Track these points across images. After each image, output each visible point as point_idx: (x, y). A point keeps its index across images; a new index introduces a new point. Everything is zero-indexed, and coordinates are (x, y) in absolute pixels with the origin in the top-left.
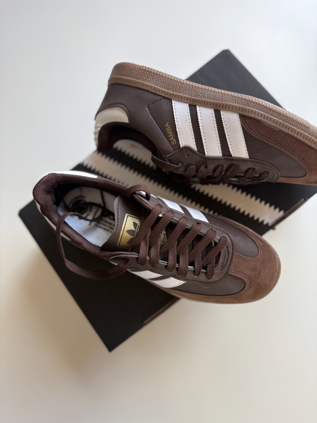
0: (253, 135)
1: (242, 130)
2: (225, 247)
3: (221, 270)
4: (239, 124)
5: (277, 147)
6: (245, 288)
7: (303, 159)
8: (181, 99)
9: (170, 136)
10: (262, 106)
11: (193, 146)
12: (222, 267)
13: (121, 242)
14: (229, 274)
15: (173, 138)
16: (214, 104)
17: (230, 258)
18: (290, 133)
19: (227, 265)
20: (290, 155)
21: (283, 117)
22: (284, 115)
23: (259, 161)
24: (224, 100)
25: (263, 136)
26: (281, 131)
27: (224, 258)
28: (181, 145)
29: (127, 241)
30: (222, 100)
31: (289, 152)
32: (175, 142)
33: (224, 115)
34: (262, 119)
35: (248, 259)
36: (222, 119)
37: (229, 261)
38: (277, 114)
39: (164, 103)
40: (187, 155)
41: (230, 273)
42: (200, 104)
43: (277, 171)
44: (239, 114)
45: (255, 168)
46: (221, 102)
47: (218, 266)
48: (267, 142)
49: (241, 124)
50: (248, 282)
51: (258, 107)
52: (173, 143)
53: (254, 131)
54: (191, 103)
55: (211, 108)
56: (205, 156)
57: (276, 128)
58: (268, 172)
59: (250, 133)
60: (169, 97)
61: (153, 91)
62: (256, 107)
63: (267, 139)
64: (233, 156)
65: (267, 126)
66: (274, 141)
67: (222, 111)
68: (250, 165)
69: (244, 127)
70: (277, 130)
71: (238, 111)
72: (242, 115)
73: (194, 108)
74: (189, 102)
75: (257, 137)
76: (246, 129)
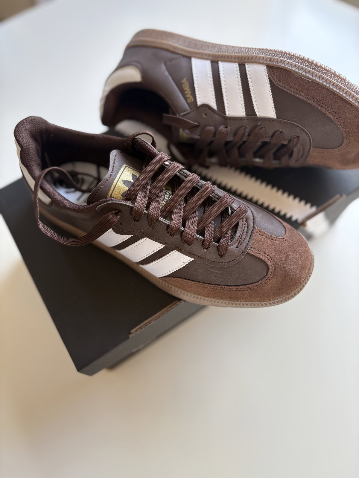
0: (282, 88)
1: (269, 83)
2: (245, 220)
3: (237, 247)
4: (266, 77)
5: (309, 101)
6: (268, 275)
7: (340, 117)
8: (201, 56)
9: (186, 92)
10: (292, 56)
11: (213, 104)
12: (239, 243)
13: (114, 192)
14: (247, 253)
15: (191, 94)
16: (238, 57)
17: (250, 233)
18: (325, 83)
19: (246, 241)
20: (324, 112)
21: (317, 67)
22: (317, 65)
23: (288, 121)
24: (251, 53)
25: (293, 89)
26: (314, 82)
27: (242, 232)
28: (199, 103)
29: (122, 192)
30: (248, 53)
31: (323, 107)
32: (191, 99)
33: (250, 68)
34: (293, 69)
35: (273, 238)
36: (247, 72)
37: (249, 236)
38: (309, 64)
39: (183, 62)
40: (205, 115)
41: (249, 252)
42: (223, 59)
43: (309, 136)
44: (266, 65)
45: (283, 130)
46: (247, 54)
47: (234, 240)
48: (298, 96)
49: (268, 76)
50: (272, 266)
51: (289, 57)
52: (189, 100)
53: (282, 84)
54: (214, 59)
55: (235, 62)
56: (225, 115)
57: (308, 79)
58: (298, 137)
59: (279, 86)
60: (188, 55)
61: (172, 49)
62: (286, 57)
63: (298, 92)
64: (258, 115)
65: (298, 76)
66: (305, 94)
67: (247, 64)
68: (278, 127)
69: (272, 79)
70: (310, 80)
71: (266, 62)
72: (270, 66)
73: (215, 64)
74: (211, 58)
75: (286, 90)
76: (274, 82)
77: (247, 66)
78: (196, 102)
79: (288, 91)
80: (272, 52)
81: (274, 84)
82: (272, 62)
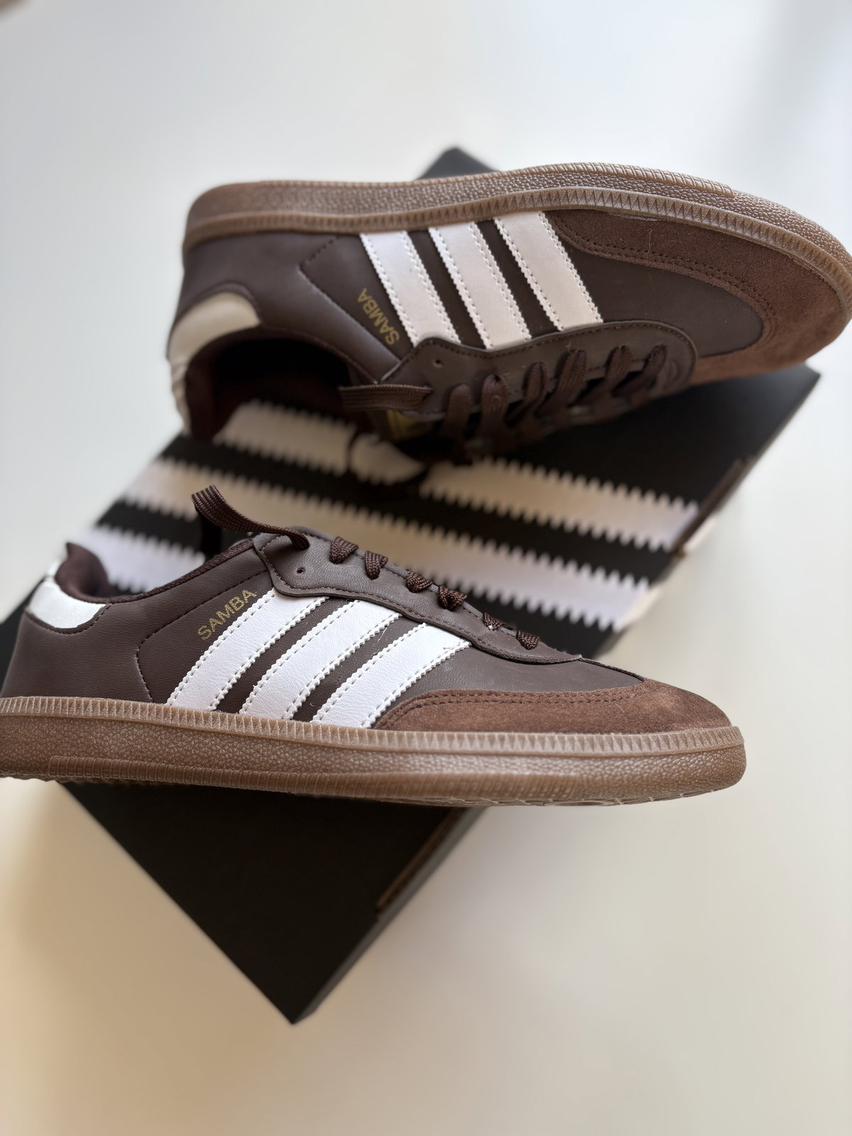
0: (596, 253)
1: (562, 249)
4: (553, 237)
5: (667, 267)
7: (743, 282)
8: (383, 226)
9: (377, 323)
10: (596, 173)
11: (448, 332)
15: (389, 325)
16: (472, 208)
18: (689, 218)
20: (706, 279)
21: (660, 186)
22: (659, 180)
23: (633, 322)
24: (496, 190)
25: (623, 249)
26: (664, 222)
28: (415, 340)
30: (491, 193)
31: (700, 271)
32: (394, 336)
33: (507, 227)
34: (609, 205)
36: (505, 237)
38: (641, 183)
39: (344, 250)
40: (438, 362)
42: (436, 221)
44: (543, 212)
45: (626, 344)
46: (490, 196)
48: (638, 261)
49: (556, 234)
51: (589, 180)
53: (595, 244)
54: (413, 226)
55: (467, 221)
56: (484, 350)
57: (650, 217)
58: (663, 348)
59: (589, 251)
60: (350, 230)
61: (305, 227)
62: (584, 181)
63: (635, 252)
64: (560, 328)
65: (624, 219)
66: (653, 253)
67: (499, 220)
68: (613, 342)
69: (568, 239)
70: (653, 220)
71: (540, 205)
72: (553, 211)
73: (423, 236)
74: (405, 225)
75: (608, 256)
76: (575, 244)
77: (499, 223)
78: (409, 339)
79: (614, 257)
80: (546, 176)
81: (576, 250)
82: (555, 200)
